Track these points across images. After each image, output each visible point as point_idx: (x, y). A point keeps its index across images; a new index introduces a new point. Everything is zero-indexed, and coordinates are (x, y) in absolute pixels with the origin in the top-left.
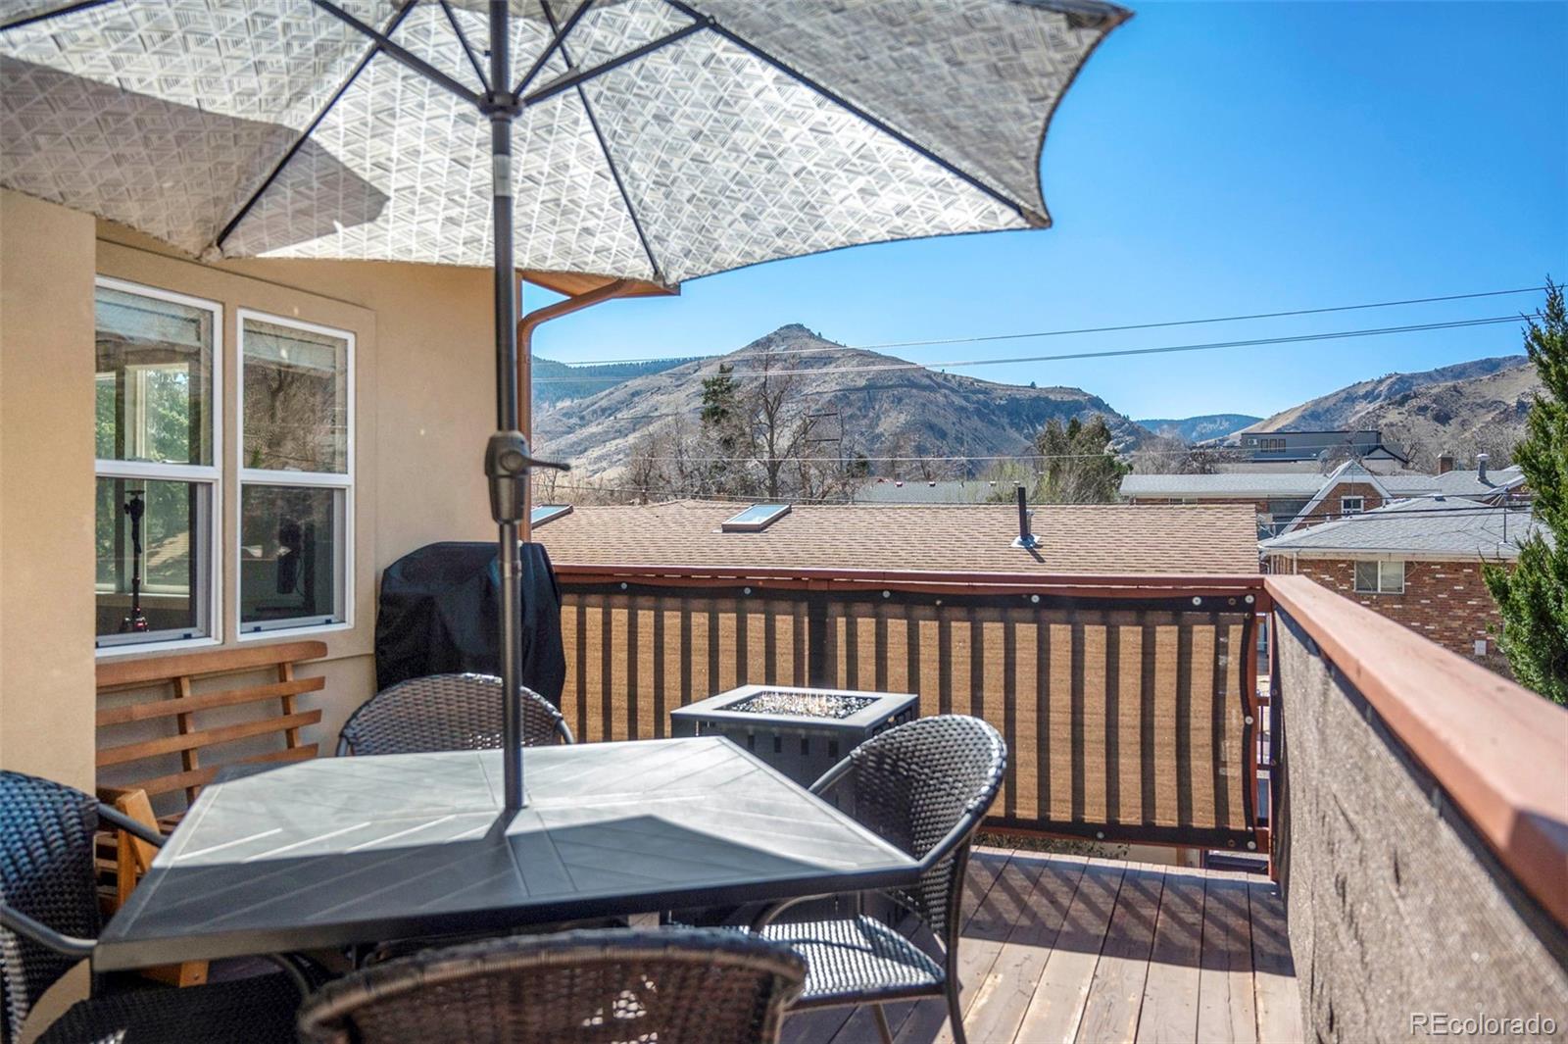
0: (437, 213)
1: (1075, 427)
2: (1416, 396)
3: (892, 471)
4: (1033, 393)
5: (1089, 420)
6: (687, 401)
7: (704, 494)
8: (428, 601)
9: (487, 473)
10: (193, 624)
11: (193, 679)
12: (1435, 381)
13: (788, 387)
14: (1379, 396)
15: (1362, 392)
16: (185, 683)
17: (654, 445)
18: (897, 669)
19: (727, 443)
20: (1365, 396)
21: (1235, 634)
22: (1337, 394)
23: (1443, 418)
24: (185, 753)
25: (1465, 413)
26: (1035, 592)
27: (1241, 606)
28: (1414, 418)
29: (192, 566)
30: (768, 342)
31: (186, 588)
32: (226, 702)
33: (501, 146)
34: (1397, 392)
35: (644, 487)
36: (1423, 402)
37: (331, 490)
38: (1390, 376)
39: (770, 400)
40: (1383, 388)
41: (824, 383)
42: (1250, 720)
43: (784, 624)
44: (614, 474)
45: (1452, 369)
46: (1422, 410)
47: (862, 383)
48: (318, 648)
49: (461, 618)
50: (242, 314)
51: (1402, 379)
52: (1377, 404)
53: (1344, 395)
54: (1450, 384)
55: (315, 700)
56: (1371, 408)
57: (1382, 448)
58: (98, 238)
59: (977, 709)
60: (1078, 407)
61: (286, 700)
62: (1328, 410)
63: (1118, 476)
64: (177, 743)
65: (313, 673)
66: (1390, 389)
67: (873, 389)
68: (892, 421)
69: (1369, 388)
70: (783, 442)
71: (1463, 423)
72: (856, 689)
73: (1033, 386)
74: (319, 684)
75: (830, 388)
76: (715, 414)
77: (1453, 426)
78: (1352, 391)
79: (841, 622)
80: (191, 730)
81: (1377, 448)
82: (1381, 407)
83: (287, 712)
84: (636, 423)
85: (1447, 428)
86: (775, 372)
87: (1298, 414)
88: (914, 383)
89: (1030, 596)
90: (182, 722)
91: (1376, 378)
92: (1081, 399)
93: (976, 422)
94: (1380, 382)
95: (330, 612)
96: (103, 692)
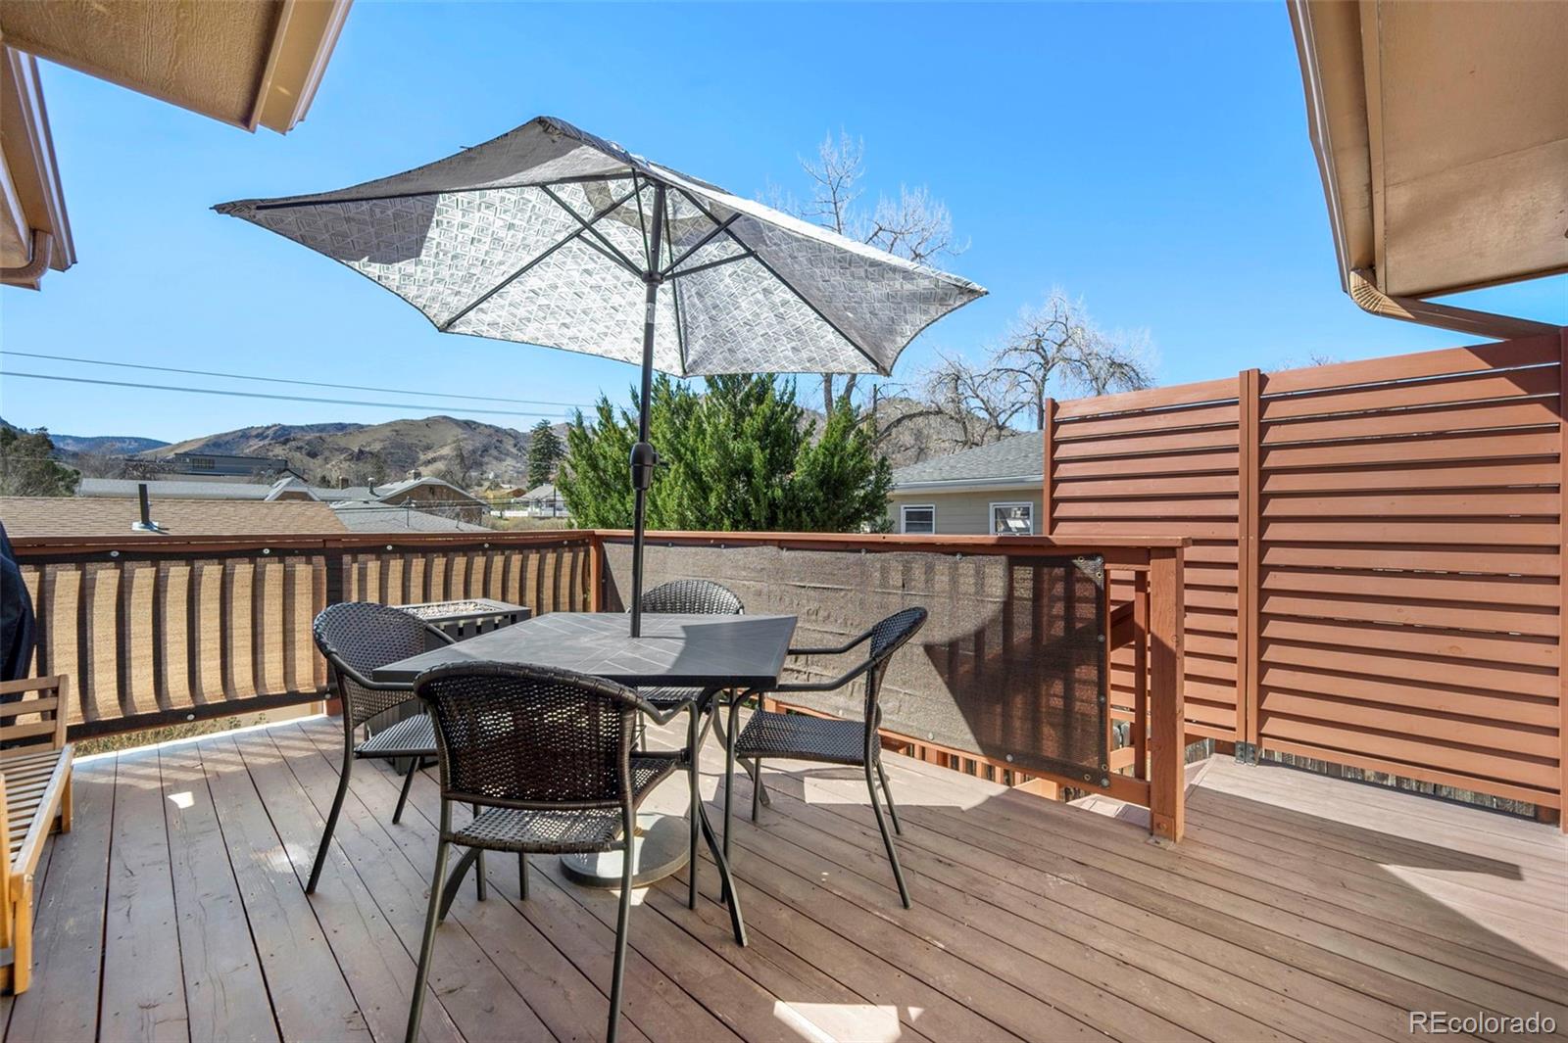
0: (558, 320)
2: (294, 440)
12: (307, 432)
14: (267, 437)
15: (254, 433)
20: (257, 436)
22: (234, 432)
23: (313, 455)
25: (327, 453)
28: (294, 453)
33: (651, 298)
34: (280, 436)
36: (300, 444)
38: (275, 425)
40: (270, 432)
45: (318, 426)
46: (299, 448)
51: (283, 428)
52: (266, 442)
53: (240, 434)
54: (318, 435)
56: (261, 443)
57: (288, 470)
62: (227, 442)
66: (275, 433)
69: (260, 431)
71: (326, 459)
77: (319, 461)
78: (247, 432)
81: (285, 470)
82: (270, 444)
85: (315, 461)
87: (201, 443)
91: (265, 425)
94: (268, 428)
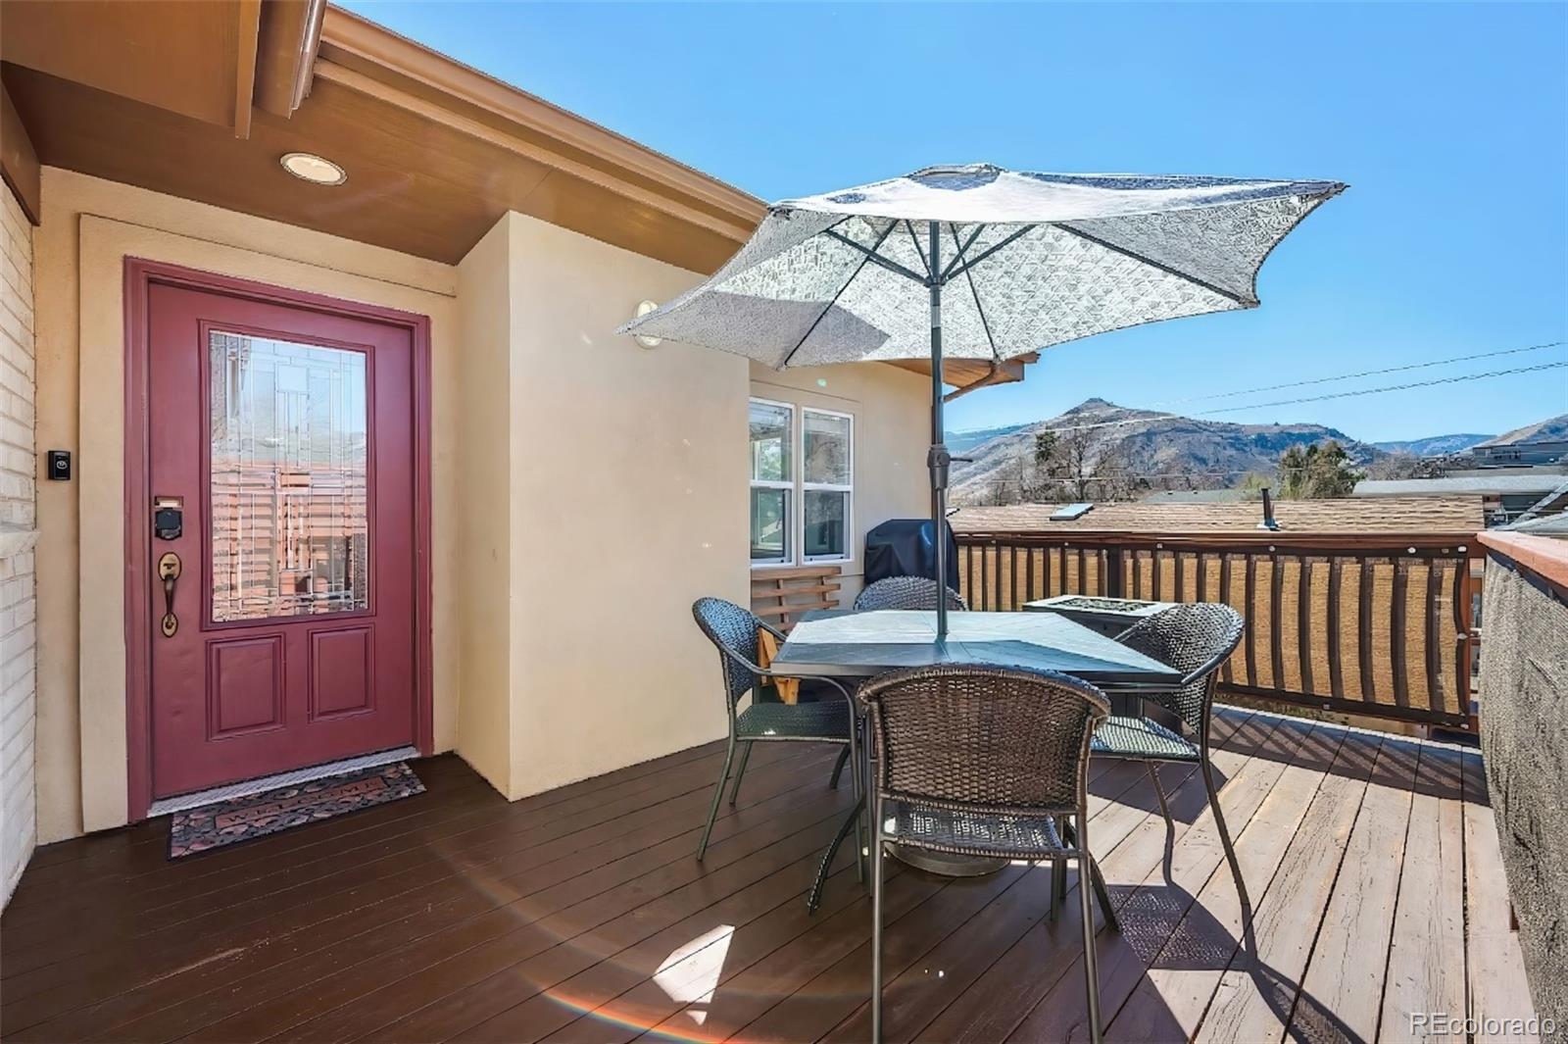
1: (1313, 450)
3: (1166, 485)
4: (1276, 430)
5: (1323, 445)
6: (1028, 451)
7: (1036, 501)
8: (889, 548)
9: (929, 466)
10: (784, 555)
11: (785, 580)
13: (1090, 435)
16: (781, 582)
17: (1006, 475)
18: (1167, 587)
19: (1052, 473)
21: (1449, 573)
24: (782, 615)
26: (1271, 544)
27: (1454, 553)
29: (784, 535)
30: (1076, 411)
31: (781, 544)
32: (799, 593)
33: (936, 302)
35: (1000, 499)
37: (842, 492)
39: (1080, 443)
41: (1117, 433)
42: (1462, 636)
43: (1092, 561)
44: (984, 492)
47: (1143, 430)
48: (839, 569)
49: (905, 556)
50: (804, 409)
55: (838, 594)
58: (752, 380)
59: (1224, 598)
60: (1314, 436)
61: (824, 593)
63: (1353, 484)
64: (778, 610)
65: (835, 581)
67: (1149, 435)
68: (1165, 453)
70: (1087, 470)
72: (1139, 598)
73: (1276, 424)
74: (839, 587)
75: (1120, 436)
76: (1044, 455)
79: (1129, 562)
80: (784, 603)
83: (824, 600)
84: (997, 463)
86: (1083, 427)
88: (1181, 428)
89: (1268, 547)
90: (779, 601)
92: (1319, 430)
93: (1231, 452)
95: (842, 553)
96: (754, 583)
